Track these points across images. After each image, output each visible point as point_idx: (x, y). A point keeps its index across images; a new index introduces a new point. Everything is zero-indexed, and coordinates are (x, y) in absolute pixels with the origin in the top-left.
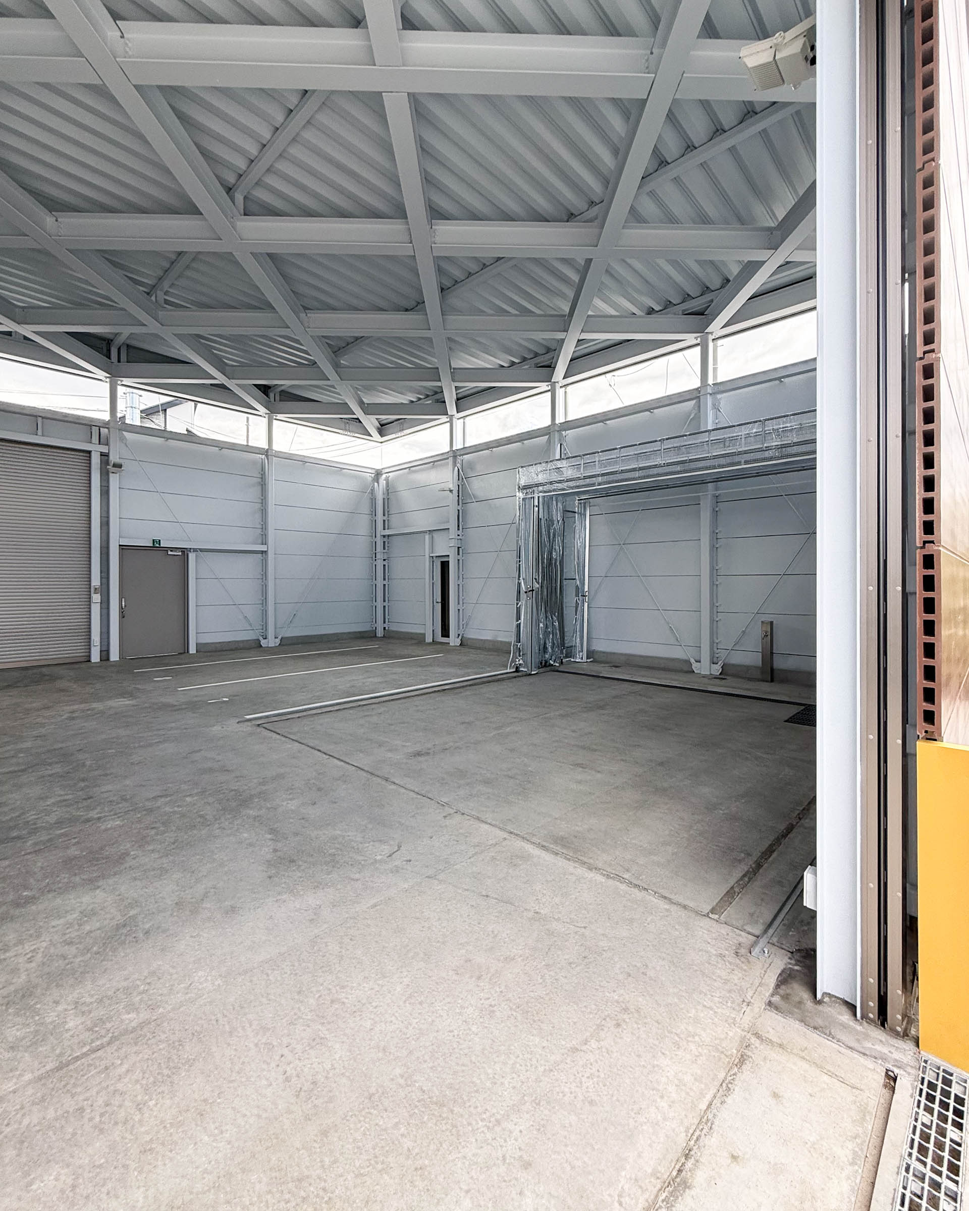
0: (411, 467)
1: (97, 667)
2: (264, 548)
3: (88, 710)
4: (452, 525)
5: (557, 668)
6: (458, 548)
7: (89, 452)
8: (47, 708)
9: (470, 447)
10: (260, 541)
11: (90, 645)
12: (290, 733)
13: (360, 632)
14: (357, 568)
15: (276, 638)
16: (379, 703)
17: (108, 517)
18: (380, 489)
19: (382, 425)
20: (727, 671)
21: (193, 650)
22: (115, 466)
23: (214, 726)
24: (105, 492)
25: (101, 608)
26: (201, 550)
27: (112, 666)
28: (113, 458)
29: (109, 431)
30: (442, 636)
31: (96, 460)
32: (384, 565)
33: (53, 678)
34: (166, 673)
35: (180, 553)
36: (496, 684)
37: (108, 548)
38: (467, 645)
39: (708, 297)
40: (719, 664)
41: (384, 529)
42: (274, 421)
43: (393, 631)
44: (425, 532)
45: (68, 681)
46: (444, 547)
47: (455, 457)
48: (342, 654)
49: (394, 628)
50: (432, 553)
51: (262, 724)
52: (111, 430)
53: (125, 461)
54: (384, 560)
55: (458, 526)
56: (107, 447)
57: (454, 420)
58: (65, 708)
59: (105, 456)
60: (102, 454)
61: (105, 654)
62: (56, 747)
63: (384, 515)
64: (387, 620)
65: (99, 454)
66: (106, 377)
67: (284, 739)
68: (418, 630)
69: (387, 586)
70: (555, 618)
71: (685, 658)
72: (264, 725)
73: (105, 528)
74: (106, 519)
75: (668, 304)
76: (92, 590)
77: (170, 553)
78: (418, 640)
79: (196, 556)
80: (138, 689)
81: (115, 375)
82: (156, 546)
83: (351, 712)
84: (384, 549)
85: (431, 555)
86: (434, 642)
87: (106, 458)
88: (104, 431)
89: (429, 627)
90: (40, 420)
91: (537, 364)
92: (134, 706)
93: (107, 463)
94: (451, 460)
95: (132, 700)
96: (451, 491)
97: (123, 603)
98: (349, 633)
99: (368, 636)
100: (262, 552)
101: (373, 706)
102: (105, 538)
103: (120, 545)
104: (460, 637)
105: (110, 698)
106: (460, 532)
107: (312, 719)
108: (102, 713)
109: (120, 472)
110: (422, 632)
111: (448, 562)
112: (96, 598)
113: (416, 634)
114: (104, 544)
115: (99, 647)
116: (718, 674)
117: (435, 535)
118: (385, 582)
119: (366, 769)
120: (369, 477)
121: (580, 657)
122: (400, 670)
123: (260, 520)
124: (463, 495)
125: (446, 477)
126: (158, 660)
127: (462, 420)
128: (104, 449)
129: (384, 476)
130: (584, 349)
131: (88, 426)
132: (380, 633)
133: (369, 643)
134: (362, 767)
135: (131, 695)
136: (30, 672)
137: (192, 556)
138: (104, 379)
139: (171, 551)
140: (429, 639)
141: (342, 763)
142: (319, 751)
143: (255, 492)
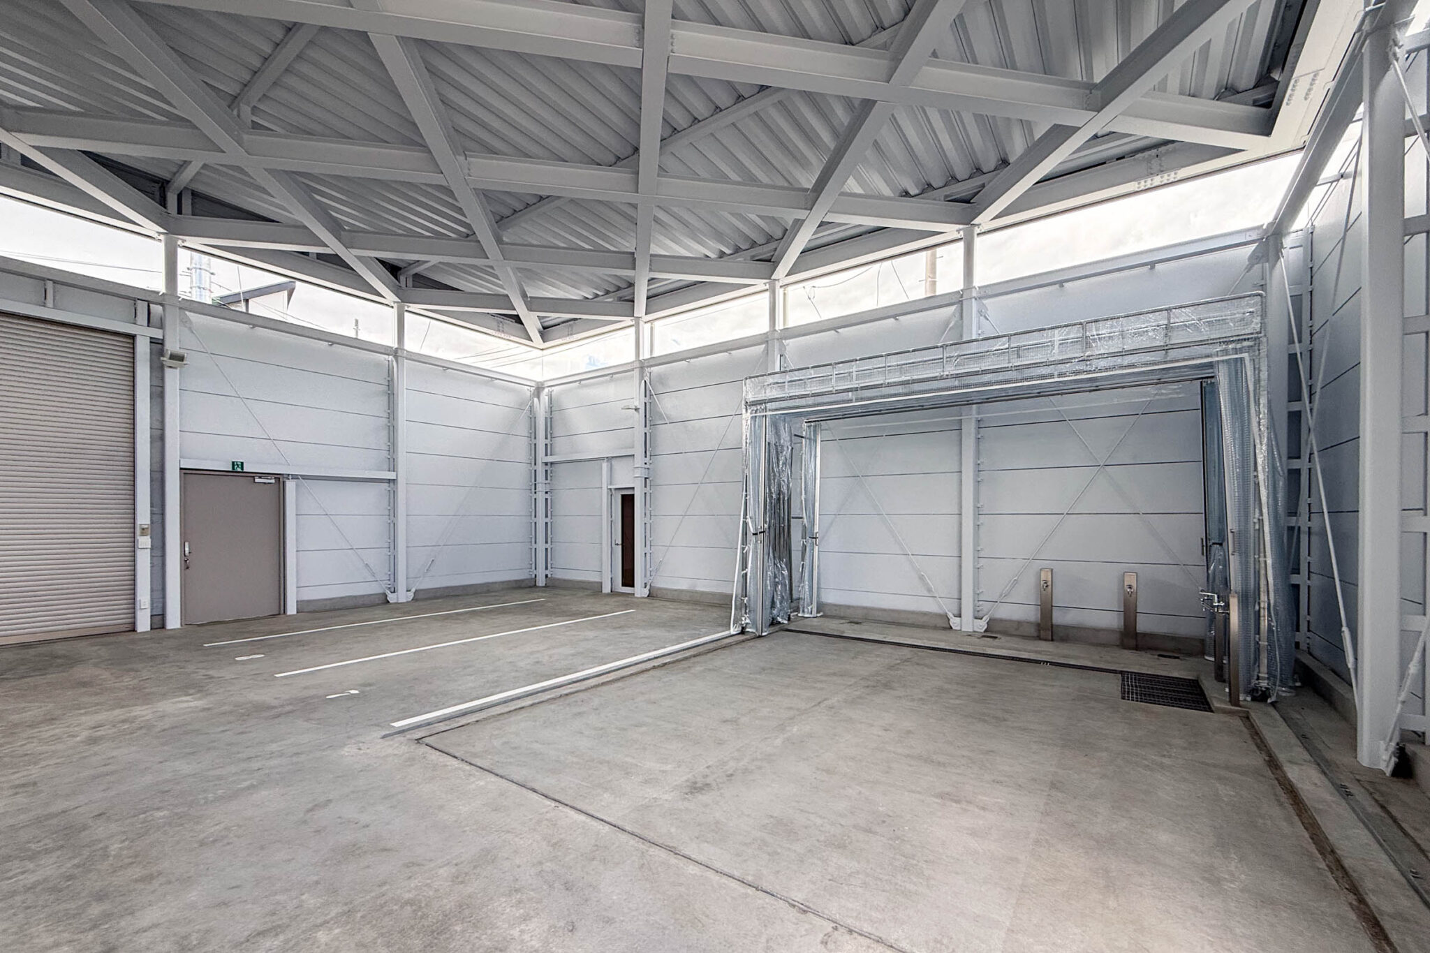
0: (582, 381)
1: (146, 639)
2: (391, 476)
3: (124, 721)
4: (638, 451)
5: (786, 627)
6: (646, 478)
7: (133, 337)
8: (51, 720)
9: (659, 357)
10: (386, 467)
11: (134, 608)
12: (475, 755)
13: (516, 581)
14: (514, 503)
15: (408, 591)
16: (586, 690)
17: (163, 429)
18: (541, 407)
19: (544, 328)
20: (994, 629)
21: (292, 609)
22: (173, 357)
23: (345, 745)
24: (158, 395)
25: (152, 557)
26: (305, 477)
27: (169, 637)
28: (171, 346)
29: (164, 310)
30: (623, 585)
31: (143, 347)
32: (546, 499)
33: (72, 661)
34: (254, 647)
35: (273, 481)
36: (727, 652)
37: (162, 471)
38: (657, 597)
39: (978, 181)
40: (984, 619)
41: (546, 455)
42: (406, 314)
43: (558, 579)
44: (603, 459)
45: (96, 665)
46: (627, 477)
47: (642, 368)
48: (503, 611)
49: (559, 575)
50: (611, 484)
51: (424, 738)
52: (167, 307)
53: (189, 352)
54: (546, 493)
55: (646, 452)
56: (161, 331)
57: (641, 323)
58: (84, 718)
59: (157, 344)
60: (153, 341)
61: (159, 620)
62: (54, 809)
63: (546, 438)
64: (549, 566)
65: (148, 340)
66: (160, 233)
67: (468, 767)
68: (593, 578)
69: (549, 524)
70: (784, 566)
71: (940, 612)
72: (427, 740)
73: (158, 444)
74: (159, 432)
75: (928, 187)
76: (138, 531)
77: (257, 480)
78: (594, 590)
79: (297, 485)
80: (212, 677)
81: (172, 229)
82: (237, 471)
83: (553, 707)
84: (547, 479)
85: (609, 487)
86: (613, 593)
87: (160, 346)
88: (157, 309)
89: (608, 573)
90: (50, 285)
91: (754, 256)
92: (204, 710)
93: (162, 353)
94: (636, 373)
95: (200, 699)
96: (637, 409)
97: (187, 549)
98: (503, 583)
99: (527, 585)
100: (389, 481)
101: (582, 695)
102: (157, 459)
103: (181, 469)
104: (648, 587)
105: (164, 696)
106: (647, 460)
107: (498, 724)
108: (148, 727)
109: (181, 367)
110: (597, 580)
111: (633, 495)
112: (145, 542)
113: (589, 582)
114: (157, 467)
115: (149, 610)
116: (983, 631)
117: (614, 462)
118: (548, 520)
119: (628, 828)
120: (527, 391)
121: (809, 611)
122: (590, 634)
123: (386, 439)
124: (651, 415)
125: (631, 393)
126: (241, 625)
127: (649, 324)
128: (157, 334)
129: (546, 390)
130: (828, 235)
131: (132, 299)
132: (541, 582)
133: (531, 596)
134: (620, 823)
135: (198, 688)
136: (32, 652)
137: (290, 485)
138: (155, 235)
139: (260, 477)
140: (606, 589)
141: (583, 818)
142: (535, 791)
143: (379, 405)
